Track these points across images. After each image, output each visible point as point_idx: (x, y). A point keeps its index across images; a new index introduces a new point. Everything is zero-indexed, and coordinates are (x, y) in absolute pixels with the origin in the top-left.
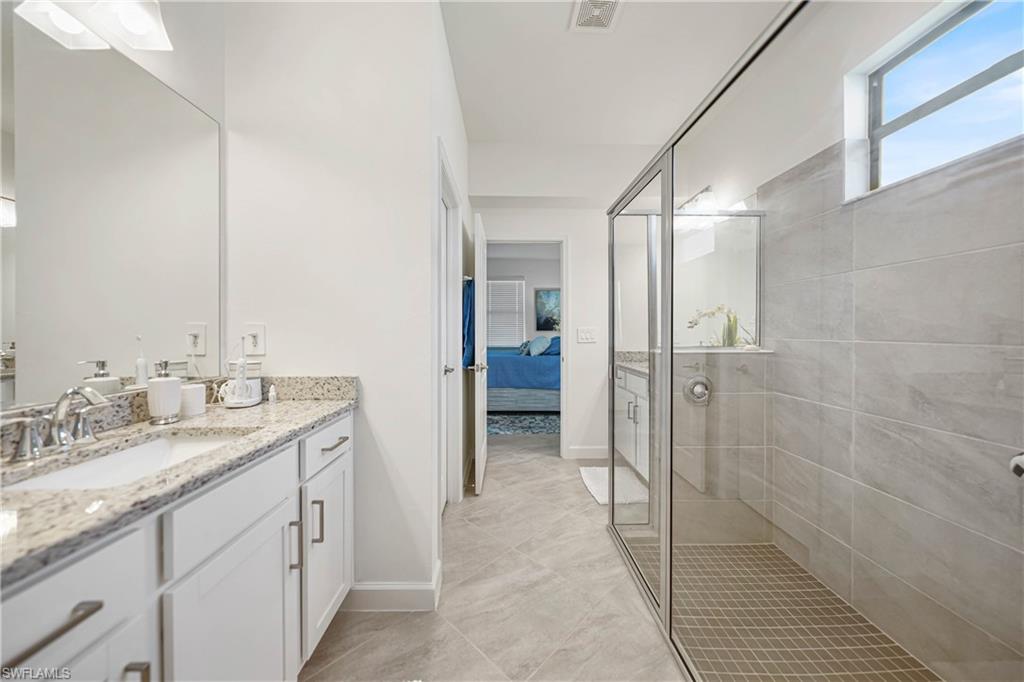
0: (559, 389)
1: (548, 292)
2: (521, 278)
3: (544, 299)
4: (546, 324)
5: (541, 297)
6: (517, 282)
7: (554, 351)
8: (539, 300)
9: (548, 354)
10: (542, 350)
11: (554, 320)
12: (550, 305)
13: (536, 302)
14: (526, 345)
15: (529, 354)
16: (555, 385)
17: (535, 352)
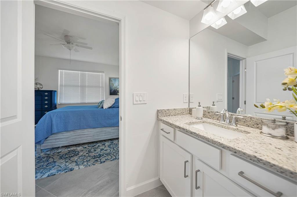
0: (118, 126)
1: (115, 79)
2: (103, 72)
3: (113, 82)
4: (114, 92)
5: (112, 81)
6: (101, 74)
7: (116, 106)
8: (111, 82)
9: (114, 107)
10: (110, 105)
11: (118, 91)
12: (116, 84)
13: (110, 83)
14: (102, 102)
15: (103, 108)
16: (116, 125)
17: (106, 106)
